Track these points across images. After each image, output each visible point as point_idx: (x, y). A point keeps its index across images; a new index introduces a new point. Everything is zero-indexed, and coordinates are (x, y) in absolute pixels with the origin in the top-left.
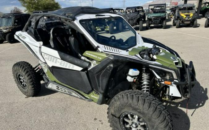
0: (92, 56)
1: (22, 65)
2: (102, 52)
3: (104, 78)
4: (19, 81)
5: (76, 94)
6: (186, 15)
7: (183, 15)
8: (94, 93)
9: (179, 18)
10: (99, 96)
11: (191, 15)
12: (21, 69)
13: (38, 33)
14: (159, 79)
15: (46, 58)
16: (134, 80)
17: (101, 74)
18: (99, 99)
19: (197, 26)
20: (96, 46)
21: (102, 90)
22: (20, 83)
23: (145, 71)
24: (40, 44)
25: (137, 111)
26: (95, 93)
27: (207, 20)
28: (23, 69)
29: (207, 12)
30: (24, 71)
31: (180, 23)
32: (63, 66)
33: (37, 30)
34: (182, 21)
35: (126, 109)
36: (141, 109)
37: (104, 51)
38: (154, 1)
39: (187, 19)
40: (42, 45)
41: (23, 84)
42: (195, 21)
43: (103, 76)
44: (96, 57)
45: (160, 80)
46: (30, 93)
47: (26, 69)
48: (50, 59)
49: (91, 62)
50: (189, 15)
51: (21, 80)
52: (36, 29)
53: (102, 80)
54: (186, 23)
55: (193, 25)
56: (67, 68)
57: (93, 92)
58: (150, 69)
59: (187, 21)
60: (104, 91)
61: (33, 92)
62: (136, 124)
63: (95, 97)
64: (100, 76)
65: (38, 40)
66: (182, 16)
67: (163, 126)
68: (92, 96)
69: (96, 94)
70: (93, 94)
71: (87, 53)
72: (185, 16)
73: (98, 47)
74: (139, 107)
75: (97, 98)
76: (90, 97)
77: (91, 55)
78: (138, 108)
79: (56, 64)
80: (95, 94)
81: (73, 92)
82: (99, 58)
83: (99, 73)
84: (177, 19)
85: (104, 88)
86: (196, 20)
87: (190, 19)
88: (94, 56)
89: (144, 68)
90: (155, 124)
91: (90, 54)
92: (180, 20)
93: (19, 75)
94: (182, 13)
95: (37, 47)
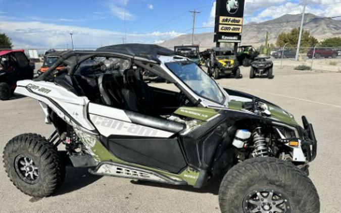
0: (192, 114)
1: (32, 140)
2: (206, 107)
3: (211, 144)
4: (18, 170)
5: (158, 176)
6: (226, 62)
7: (222, 62)
8: (189, 170)
9: (216, 65)
10: (198, 173)
11: (232, 62)
12: (32, 147)
13: (78, 83)
14: (283, 140)
15: (98, 123)
16: (244, 145)
17: (205, 139)
18: (198, 179)
19: (240, 77)
20: (197, 99)
21: (206, 163)
22: (20, 175)
23: (261, 131)
24: (84, 100)
25: (275, 184)
26: (191, 170)
27: (251, 69)
28: (37, 147)
29: (245, 58)
30: (39, 149)
31: (219, 73)
32: (134, 132)
33: (76, 77)
34: (222, 70)
35: (256, 185)
36: (281, 181)
37: (209, 106)
38: (166, 41)
39: (228, 67)
40: (90, 102)
41: (27, 175)
42: (238, 70)
43: (209, 141)
44: (199, 115)
45: (285, 141)
46: (46, 190)
47: (42, 146)
48: (106, 124)
49: (186, 124)
50: (230, 62)
51: (23, 169)
52: (74, 77)
53: (206, 149)
54: (227, 72)
55: (235, 76)
56: (143, 135)
57: (189, 168)
58: (274, 127)
59: (228, 69)
60: (209, 165)
61: (53, 187)
62: (269, 205)
63: (192, 177)
64: (204, 142)
65: (79, 94)
66: (221, 64)
67: (312, 198)
68: (185, 175)
69: (193, 171)
70: (189, 172)
71: (183, 110)
72: (224, 64)
73: (200, 100)
74: (279, 178)
75: (194, 177)
76: (181, 178)
77: (190, 112)
78: (277, 179)
79: (119, 131)
80: (191, 172)
81: (151, 173)
82: (203, 115)
83: (203, 138)
84: (214, 67)
85: (209, 160)
86: (238, 68)
87: (232, 67)
88: (195, 114)
89: (259, 128)
90: (302, 197)
91: (188, 110)
92: (218, 68)
93: (22, 159)
94: (220, 58)
95: (78, 105)
